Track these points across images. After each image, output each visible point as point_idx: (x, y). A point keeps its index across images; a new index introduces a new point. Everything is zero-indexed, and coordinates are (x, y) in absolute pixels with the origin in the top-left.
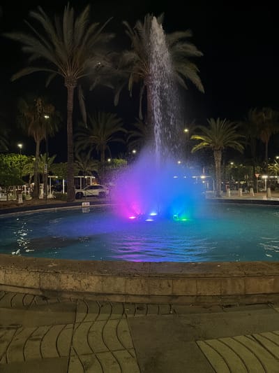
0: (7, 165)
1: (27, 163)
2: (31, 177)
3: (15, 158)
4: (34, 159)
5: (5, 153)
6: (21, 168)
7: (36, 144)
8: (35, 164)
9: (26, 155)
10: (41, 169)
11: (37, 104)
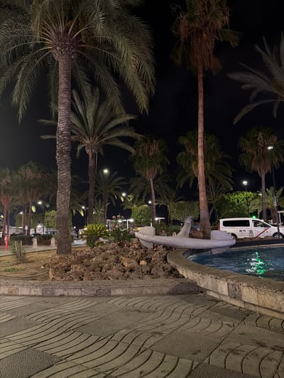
0: (234, 203)
1: (253, 199)
2: (259, 213)
3: (241, 196)
4: (260, 194)
5: (231, 192)
6: (248, 205)
7: (261, 178)
8: (262, 199)
9: (252, 192)
10: (268, 204)
11: (259, 138)
